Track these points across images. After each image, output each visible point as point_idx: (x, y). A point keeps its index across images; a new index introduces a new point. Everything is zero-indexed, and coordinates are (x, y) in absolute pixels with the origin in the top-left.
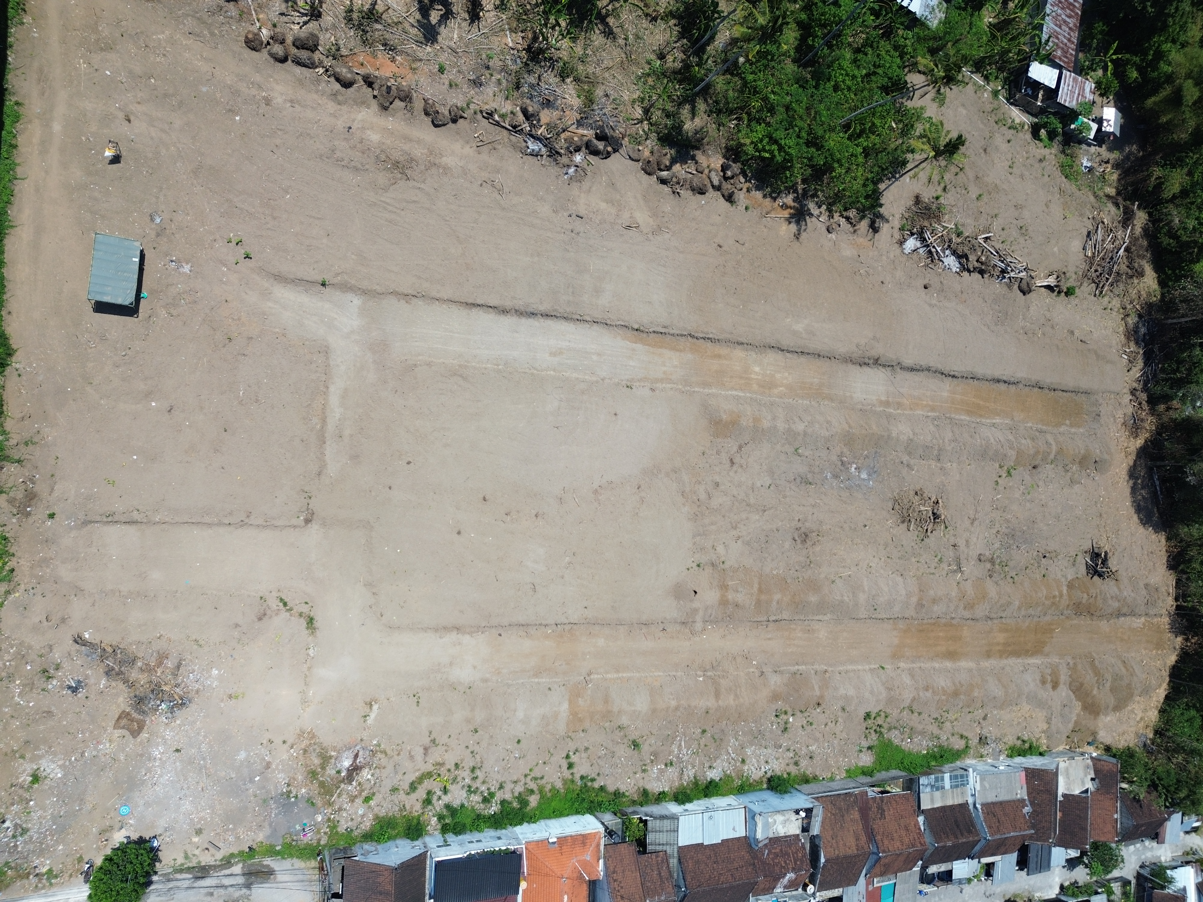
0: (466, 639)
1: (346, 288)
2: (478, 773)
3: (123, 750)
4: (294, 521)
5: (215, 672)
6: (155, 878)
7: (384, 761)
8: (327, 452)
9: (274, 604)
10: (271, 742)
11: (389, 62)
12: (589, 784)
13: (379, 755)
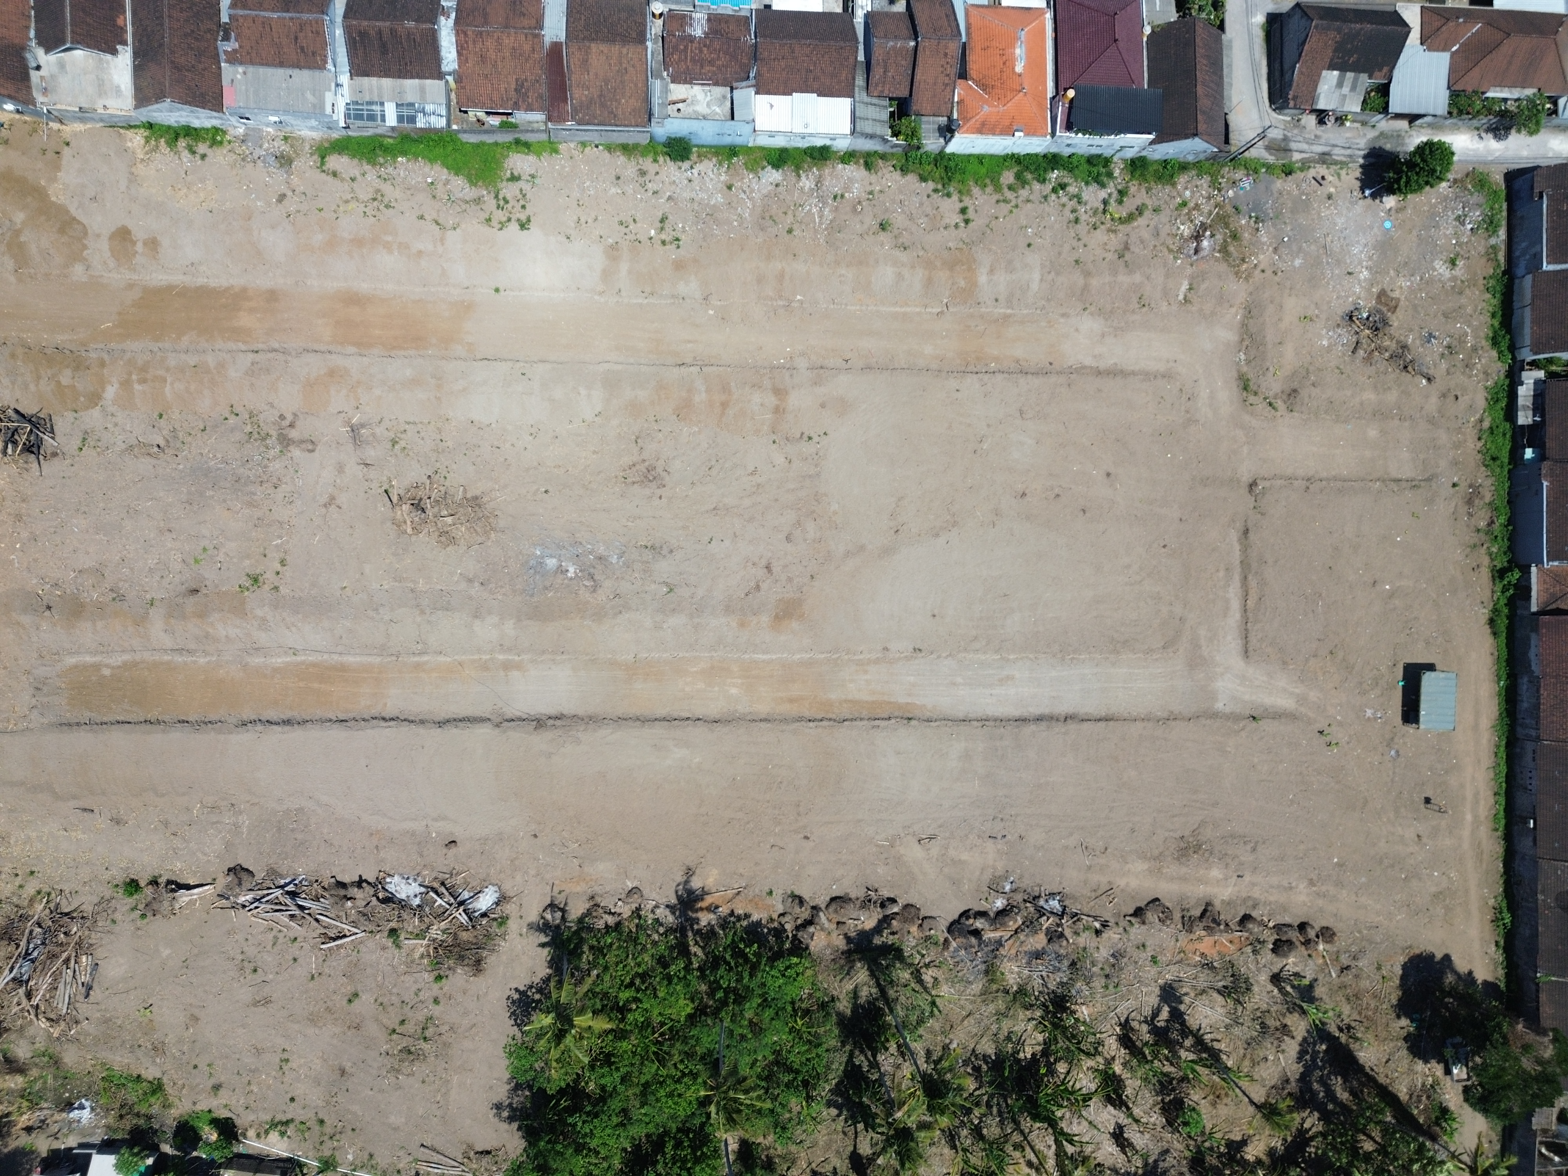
0: (1088, 361)
1: (1234, 717)
2: (1072, 217)
3: (1391, 278)
4: (1267, 484)
5: (1325, 343)
6: (1361, 161)
7: (1169, 242)
8: (1238, 553)
9: (1279, 404)
10: (1275, 273)
11: (1206, 952)
12: (940, 187)
13: (1175, 248)
